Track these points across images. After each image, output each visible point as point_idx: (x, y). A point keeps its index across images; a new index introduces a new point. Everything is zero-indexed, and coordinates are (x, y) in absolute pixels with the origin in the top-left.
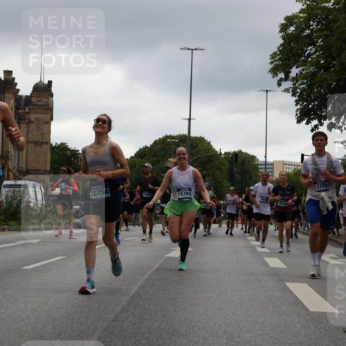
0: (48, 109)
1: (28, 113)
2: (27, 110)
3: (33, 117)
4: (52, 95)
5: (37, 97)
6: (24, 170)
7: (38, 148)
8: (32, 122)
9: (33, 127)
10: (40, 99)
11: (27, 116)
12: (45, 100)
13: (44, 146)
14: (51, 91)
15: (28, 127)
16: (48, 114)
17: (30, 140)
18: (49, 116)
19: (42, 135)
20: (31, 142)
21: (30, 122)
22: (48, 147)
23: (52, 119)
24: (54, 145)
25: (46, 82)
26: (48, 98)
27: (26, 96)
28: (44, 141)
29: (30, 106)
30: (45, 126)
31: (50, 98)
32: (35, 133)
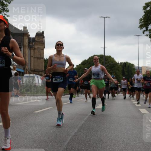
0: (43, 44)
1: (34, 45)
2: (33, 44)
3: (36, 47)
4: (44, 37)
5: (38, 38)
6: (33, 70)
7: (39, 60)
8: (36, 49)
9: (36, 51)
10: (39, 39)
11: (33, 46)
12: (41, 39)
13: (41, 59)
14: (43, 35)
15: (34, 51)
16: (43, 45)
17: (35, 57)
18: (43, 46)
19: (40, 55)
20: (36, 58)
21: (35, 49)
22: (43, 60)
23: (44, 48)
24: (45, 59)
25: (41, 32)
26: (42, 38)
27: (33, 38)
28: (41, 57)
29: (35, 42)
30: (41, 51)
31: (43, 39)
32: (37, 54)
